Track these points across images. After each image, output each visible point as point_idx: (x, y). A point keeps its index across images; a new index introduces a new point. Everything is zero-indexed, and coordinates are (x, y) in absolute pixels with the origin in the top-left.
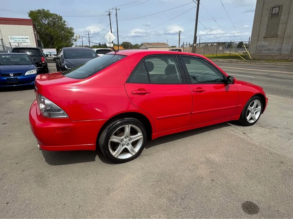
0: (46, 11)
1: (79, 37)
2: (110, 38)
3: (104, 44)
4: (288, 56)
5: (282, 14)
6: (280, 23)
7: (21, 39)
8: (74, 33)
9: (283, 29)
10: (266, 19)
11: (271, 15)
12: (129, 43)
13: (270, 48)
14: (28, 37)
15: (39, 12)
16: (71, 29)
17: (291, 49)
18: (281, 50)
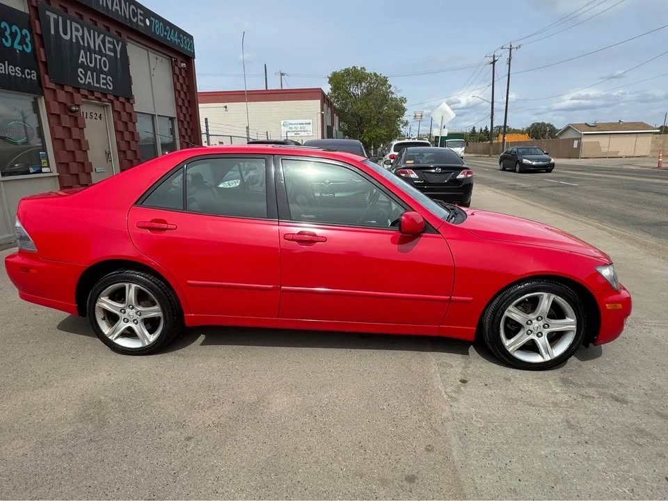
0: (359, 69)
1: (421, 116)
2: (442, 117)
7: (299, 126)
8: (404, 109)
14: (311, 121)
15: (347, 71)
16: (402, 100)
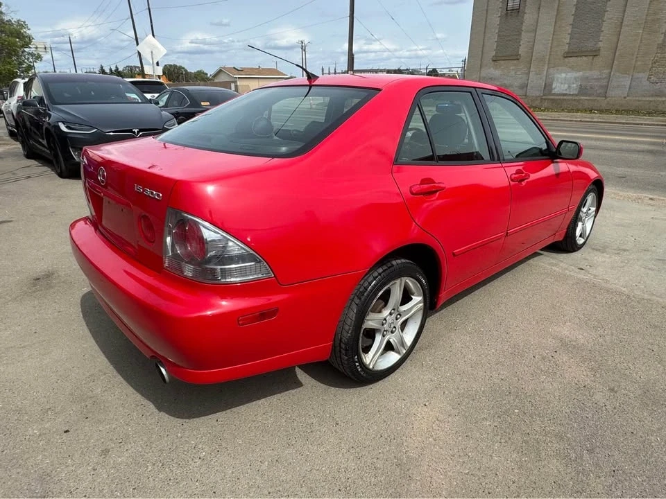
1: (45, 48)
2: (152, 52)
3: (114, 69)
4: (539, 98)
5: (526, 11)
6: (524, 28)
8: (30, 38)
9: (528, 42)
10: (495, 19)
11: (505, 12)
12: (181, 68)
13: (506, 82)
16: (21, 25)
17: (545, 84)
18: (527, 86)
